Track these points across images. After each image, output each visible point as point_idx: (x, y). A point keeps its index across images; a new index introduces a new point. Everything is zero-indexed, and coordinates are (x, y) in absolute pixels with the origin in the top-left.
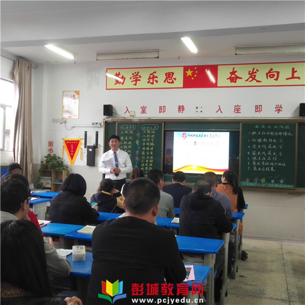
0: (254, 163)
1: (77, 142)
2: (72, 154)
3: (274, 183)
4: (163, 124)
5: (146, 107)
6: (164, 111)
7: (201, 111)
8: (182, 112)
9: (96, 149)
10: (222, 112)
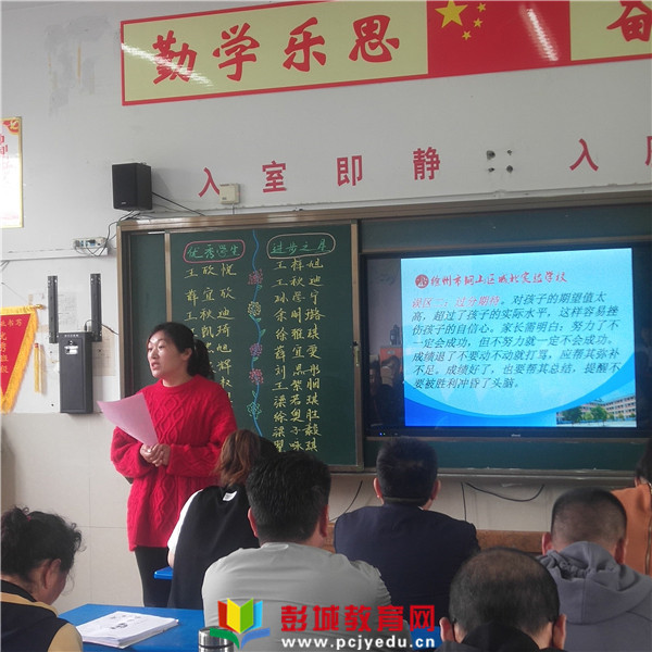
1: (19, 322)
2: (3, 370)
4: (354, 228)
5: (283, 166)
6: (357, 175)
7: (510, 169)
8: (432, 177)
9: (96, 346)
10: (595, 168)
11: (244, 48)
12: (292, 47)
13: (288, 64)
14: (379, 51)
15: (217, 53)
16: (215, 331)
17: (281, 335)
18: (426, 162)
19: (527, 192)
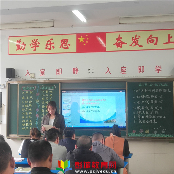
0: (139, 117)
3: (157, 133)
4: (60, 84)
5: (45, 70)
6: (61, 73)
7: (93, 73)
8: (77, 74)
9: (1, 108)
10: (110, 73)
11: (36, 44)
12: (47, 45)
13: (46, 48)
14: (66, 47)
15: (30, 45)
16: (28, 106)
17: (43, 107)
18: (75, 70)
19: (96, 78)
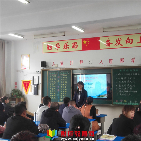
0: (120, 92)
1: (29, 82)
2: (26, 89)
3: (132, 102)
5: (63, 62)
6: (73, 63)
7: (92, 63)
8: (82, 64)
9: (38, 86)
11: (58, 46)
13: (64, 48)
16: (53, 84)
17: (62, 85)
